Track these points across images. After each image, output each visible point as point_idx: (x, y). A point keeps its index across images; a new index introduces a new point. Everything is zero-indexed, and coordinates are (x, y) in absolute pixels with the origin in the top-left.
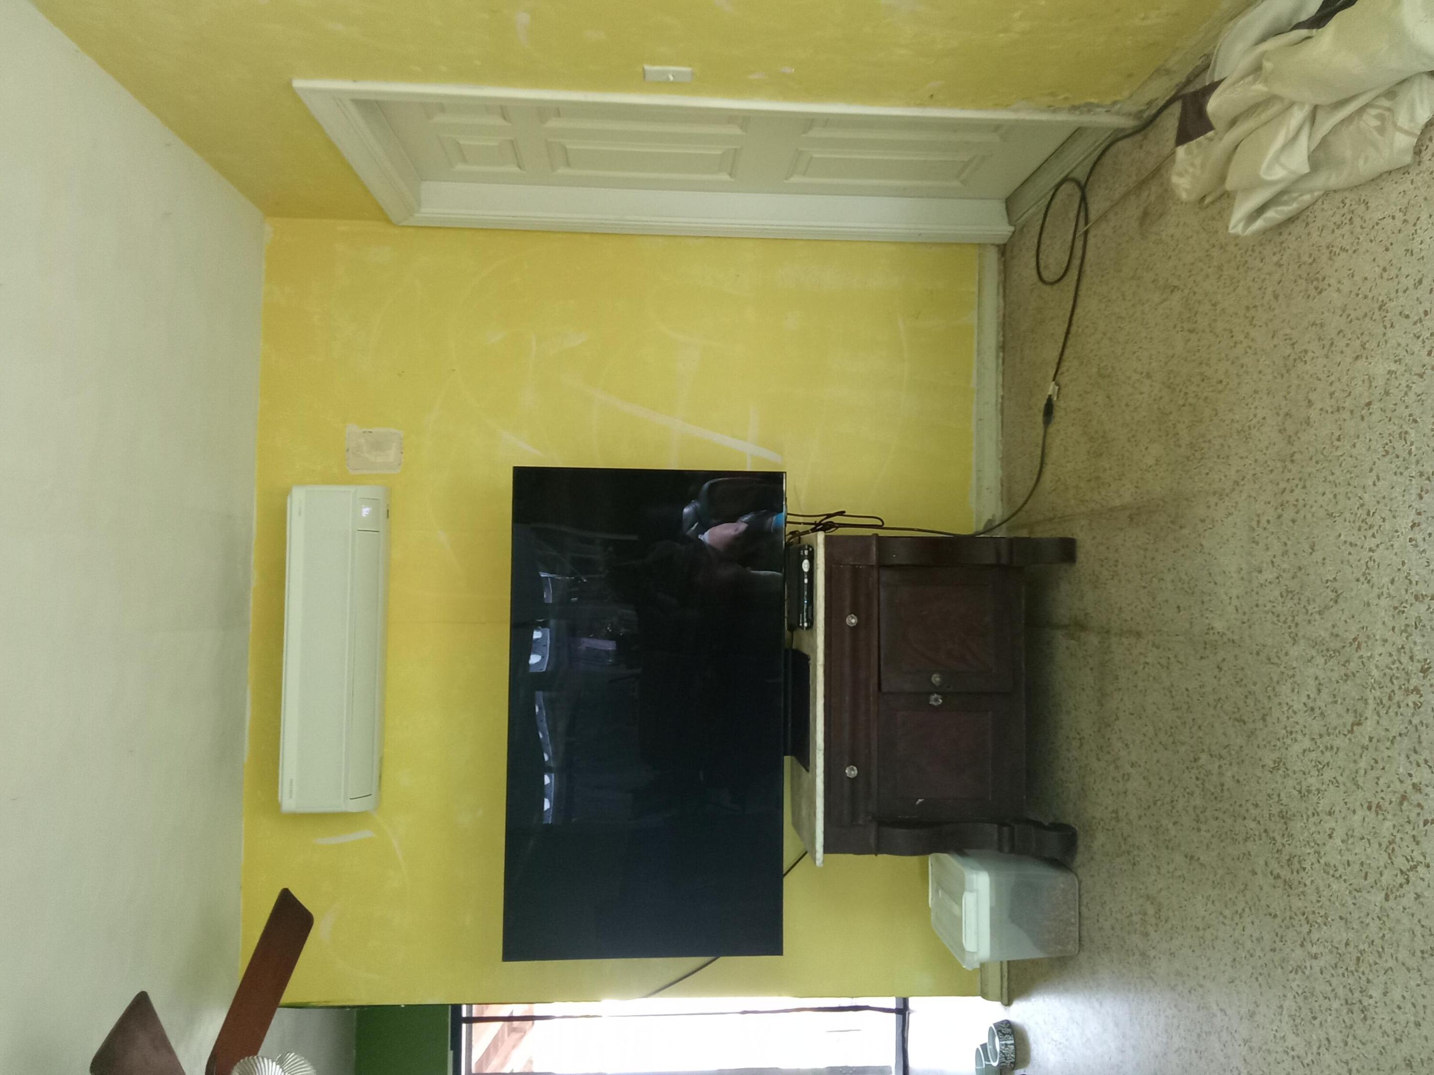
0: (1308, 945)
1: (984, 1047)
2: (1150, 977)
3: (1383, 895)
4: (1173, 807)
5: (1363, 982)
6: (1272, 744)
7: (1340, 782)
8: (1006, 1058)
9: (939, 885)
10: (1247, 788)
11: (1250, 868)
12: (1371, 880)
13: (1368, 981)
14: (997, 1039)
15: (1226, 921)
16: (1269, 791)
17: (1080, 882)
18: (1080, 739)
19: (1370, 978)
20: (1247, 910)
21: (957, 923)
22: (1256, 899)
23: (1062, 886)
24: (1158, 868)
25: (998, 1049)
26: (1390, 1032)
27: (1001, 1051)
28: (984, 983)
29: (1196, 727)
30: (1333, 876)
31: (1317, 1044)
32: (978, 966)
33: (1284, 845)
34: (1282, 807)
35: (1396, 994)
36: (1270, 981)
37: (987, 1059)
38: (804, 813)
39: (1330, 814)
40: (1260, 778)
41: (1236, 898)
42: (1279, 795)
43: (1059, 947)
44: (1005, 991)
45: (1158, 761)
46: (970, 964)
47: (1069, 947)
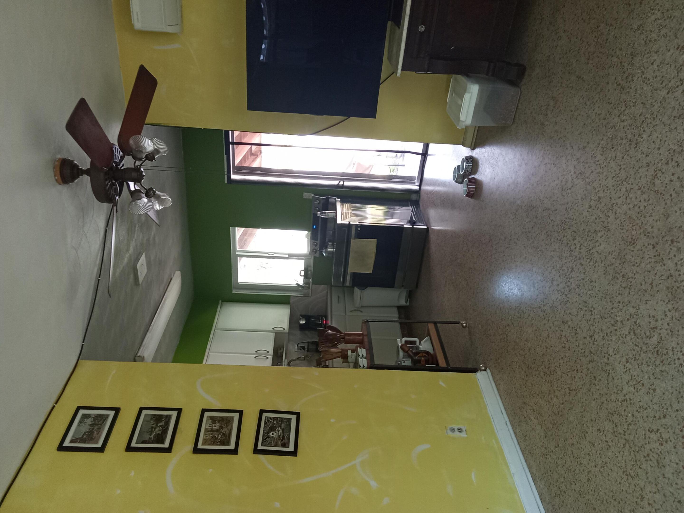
0: (622, 116)
1: (458, 167)
2: (543, 134)
3: (667, 91)
4: (578, 53)
5: (641, 132)
6: (641, 16)
7: (668, 35)
8: (467, 171)
9: (454, 91)
10: (619, 41)
11: (606, 81)
12: (664, 84)
13: (644, 131)
14: (465, 163)
15: (586, 107)
16: (630, 42)
17: (521, 92)
18: (541, 19)
19: (646, 129)
20: (598, 101)
21: (459, 108)
22: (605, 95)
23: (512, 93)
24: (562, 83)
25: (464, 167)
26: (645, 152)
27: (466, 168)
28: (464, 139)
29: (604, 9)
30: (646, 83)
31: (610, 159)
32: (464, 127)
33: (627, 69)
34: (633, 50)
35: (655, 136)
36: (598, 133)
37: (459, 171)
38: (394, 51)
39: (656, 52)
40: (627, 35)
41: (595, 95)
42: (634, 44)
43: (504, 122)
44: (473, 143)
45: (578, 29)
46: (461, 126)
47: (508, 122)
